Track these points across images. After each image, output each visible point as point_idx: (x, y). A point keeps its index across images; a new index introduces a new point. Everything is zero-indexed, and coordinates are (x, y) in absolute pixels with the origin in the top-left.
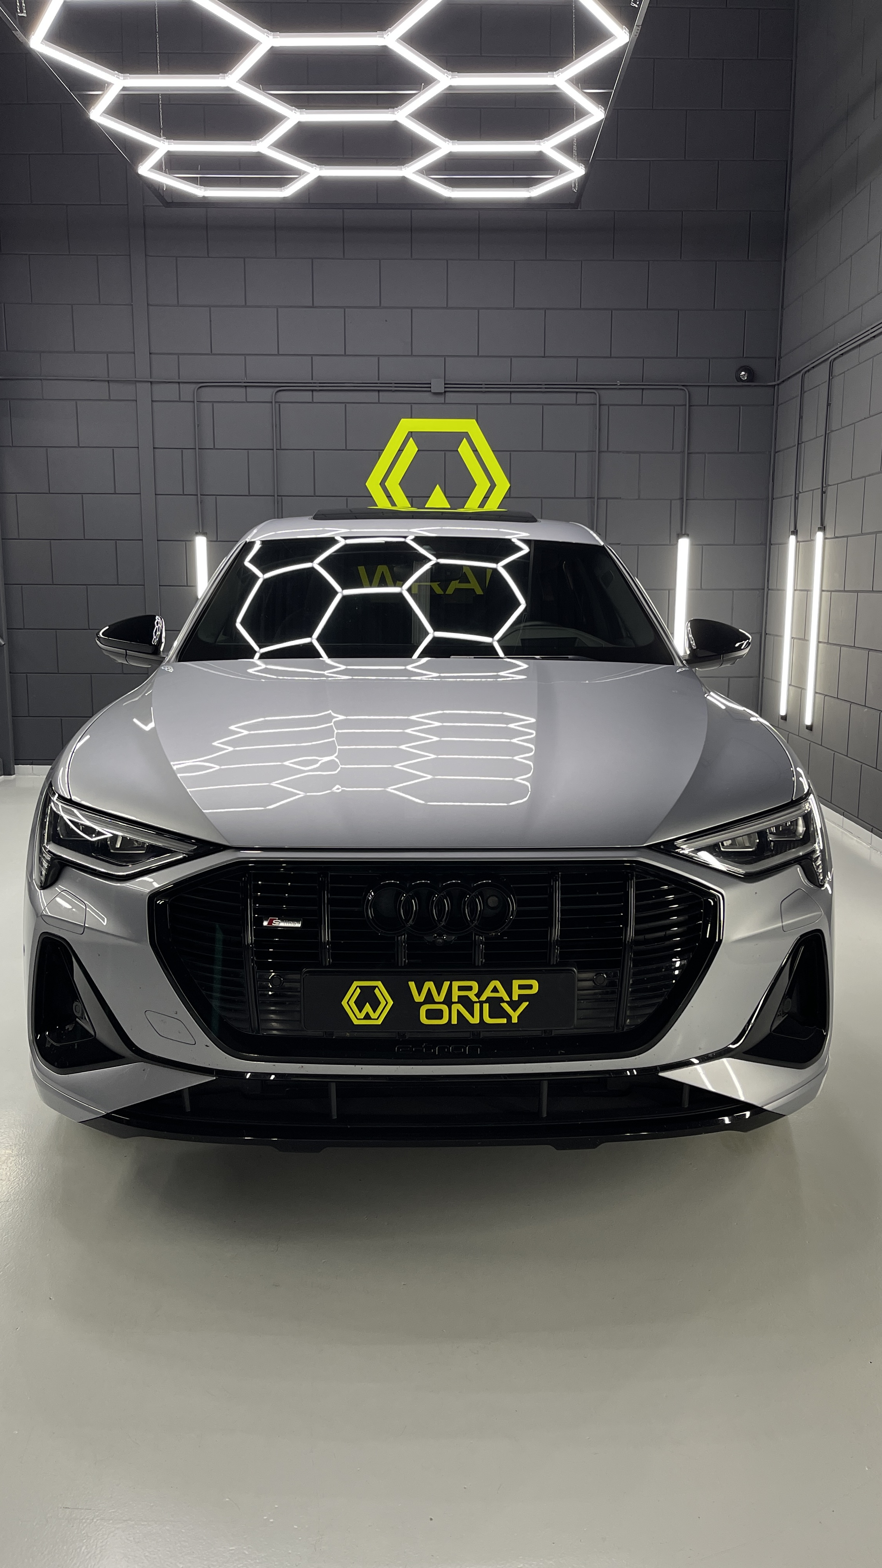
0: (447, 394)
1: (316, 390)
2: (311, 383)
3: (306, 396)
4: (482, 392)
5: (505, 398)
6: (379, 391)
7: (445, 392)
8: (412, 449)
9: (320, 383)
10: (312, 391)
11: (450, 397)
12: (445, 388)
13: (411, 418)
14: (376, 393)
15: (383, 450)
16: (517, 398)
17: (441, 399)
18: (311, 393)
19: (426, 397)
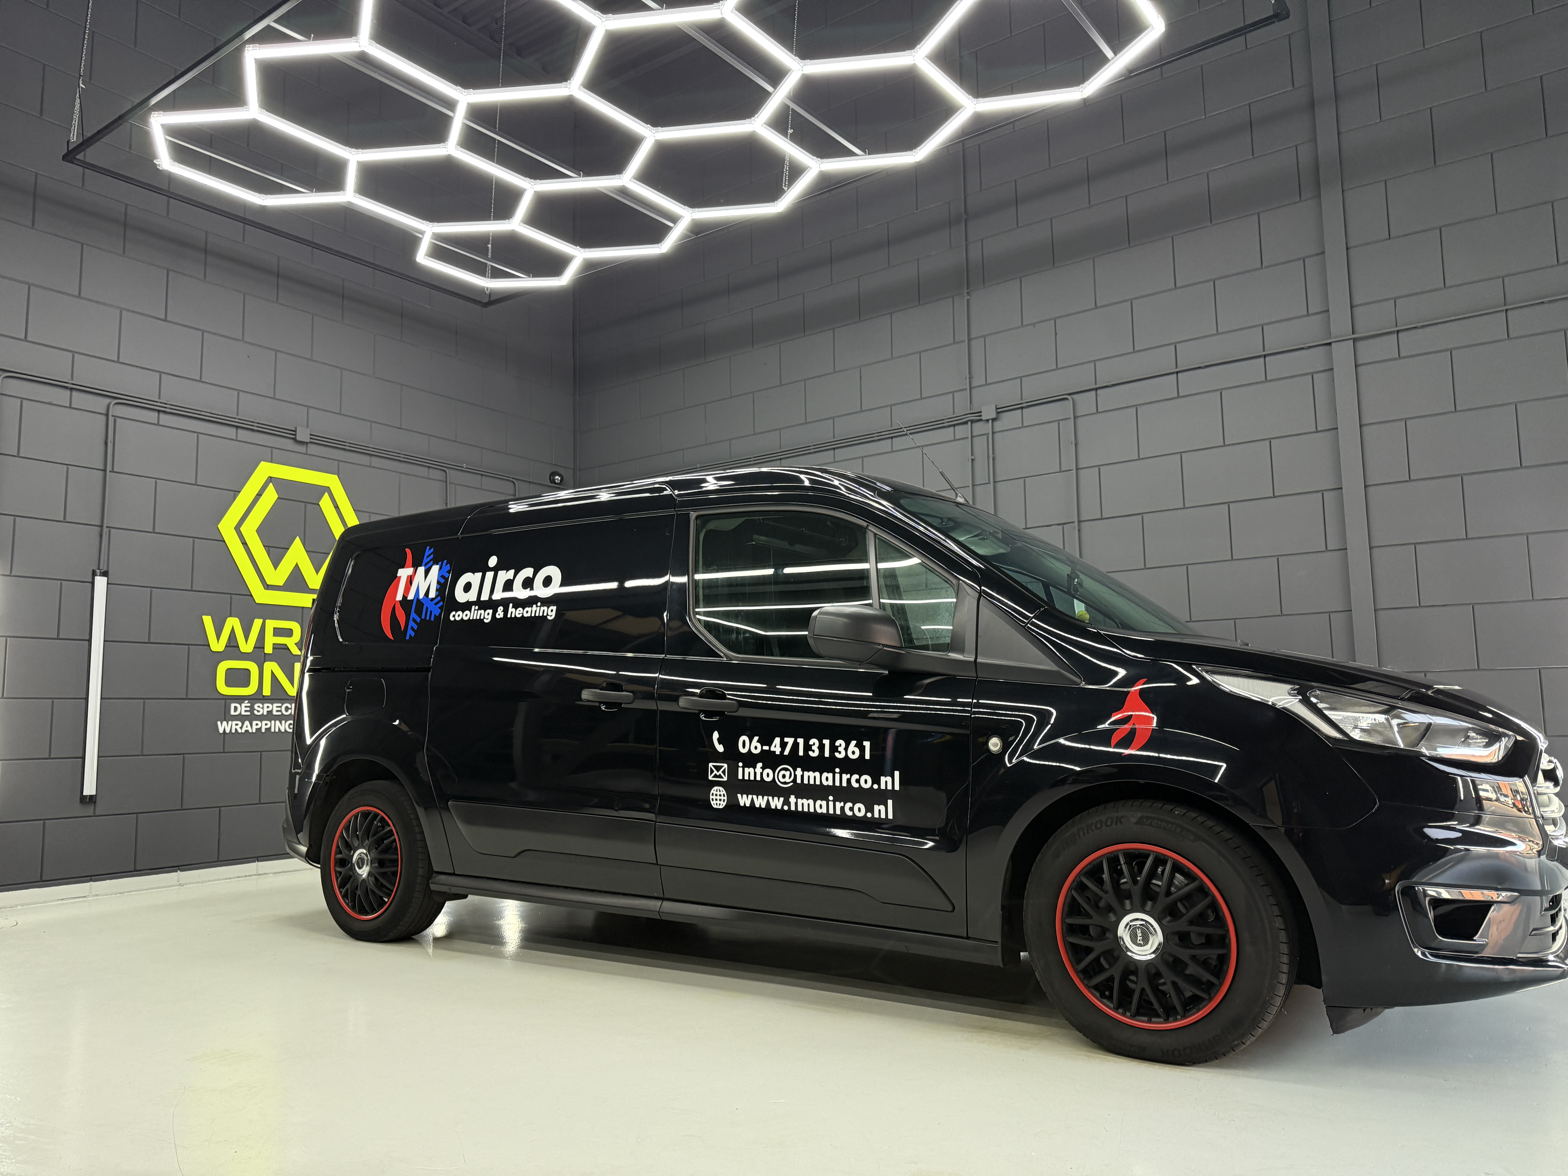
0: (310, 445)
1: (165, 412)
2: (157, 402)
3: (152, 416)
4: (344, 449)
5: (365, 459)
6: (237, 427)
7: (310, 442)
8: (271, 496)
9: (171, 405)
10: (159, 411)
11: (312, 449)
12: (311, 438)
13: (271, 462)
14: (234, 429)
15: (239, 492)
16: (376, 461)
17: (302, 449)
18: (156, 414)
19: (289, 444)
